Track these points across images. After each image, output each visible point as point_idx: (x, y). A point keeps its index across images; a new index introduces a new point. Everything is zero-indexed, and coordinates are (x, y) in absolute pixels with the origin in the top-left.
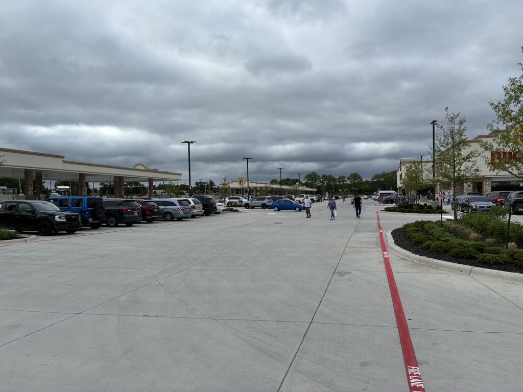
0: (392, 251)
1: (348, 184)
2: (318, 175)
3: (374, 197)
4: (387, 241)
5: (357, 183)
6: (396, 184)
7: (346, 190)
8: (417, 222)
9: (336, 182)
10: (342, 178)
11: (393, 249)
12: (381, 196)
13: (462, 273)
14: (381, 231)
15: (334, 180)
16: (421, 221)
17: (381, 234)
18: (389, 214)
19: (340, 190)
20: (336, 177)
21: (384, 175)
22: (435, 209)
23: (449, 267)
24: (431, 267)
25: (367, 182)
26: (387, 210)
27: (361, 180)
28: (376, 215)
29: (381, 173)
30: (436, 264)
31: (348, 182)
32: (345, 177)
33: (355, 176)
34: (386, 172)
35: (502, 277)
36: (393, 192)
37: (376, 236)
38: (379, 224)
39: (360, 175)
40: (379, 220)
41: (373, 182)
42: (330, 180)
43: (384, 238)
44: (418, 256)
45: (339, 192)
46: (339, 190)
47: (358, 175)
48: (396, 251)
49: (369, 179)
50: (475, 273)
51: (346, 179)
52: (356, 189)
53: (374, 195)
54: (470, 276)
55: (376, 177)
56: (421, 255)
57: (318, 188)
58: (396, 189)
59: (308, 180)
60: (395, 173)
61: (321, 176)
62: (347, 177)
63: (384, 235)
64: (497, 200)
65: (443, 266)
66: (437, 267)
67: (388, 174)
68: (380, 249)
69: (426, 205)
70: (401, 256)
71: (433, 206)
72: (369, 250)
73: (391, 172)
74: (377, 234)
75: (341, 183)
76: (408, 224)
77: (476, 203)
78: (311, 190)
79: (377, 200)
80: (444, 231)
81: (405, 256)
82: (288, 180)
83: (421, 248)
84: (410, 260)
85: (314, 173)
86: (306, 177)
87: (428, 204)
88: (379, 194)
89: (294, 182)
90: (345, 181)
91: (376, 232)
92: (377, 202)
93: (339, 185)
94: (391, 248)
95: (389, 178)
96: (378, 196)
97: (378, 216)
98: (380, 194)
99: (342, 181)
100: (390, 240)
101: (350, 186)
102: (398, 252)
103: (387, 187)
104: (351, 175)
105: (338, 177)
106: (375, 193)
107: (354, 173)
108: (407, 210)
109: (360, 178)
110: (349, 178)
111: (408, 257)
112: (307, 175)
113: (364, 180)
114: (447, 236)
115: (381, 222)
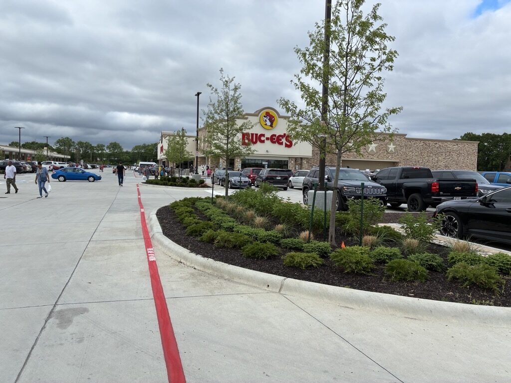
0: (160, 247)
1: (107, 154)
2: (73, 141)
3: (134, 167)
4: (152, 229)
5: (116, 152)
6: (157, 156)
7: (104, 159)
8: (185, 199)
9: (94, 150)
10: (101, 147)
11: (162, 244)
12: (141, 167)
13: (270, 289)
14: (142, 210)
15: (92, 148)
16: (190, 198)
17: (143, 214)
18: (150, 187)
19: (98, 159)
20: (94, 145)
21: (144, 147)
22: (198, 183)
23: (248, 279)
24: (222, 277)
25: (127, 152)
26: (149, 182)
27: (121, 149)
28: (136, 188)
29: (142, 144)
30: (229, 273)
31: (108, 151)
32: (104, 146)
33: (114, 146)
34: (147, 144)
35: (330, 297)
36: (154, 163)
37: (136, 218)
38: (139, 199)
39: (121, 145)
40: (139, 194)
41: (133, 153)
42: (86, 147)
43: (147, 221)
44: (199, 258)
45: (97, 161)
46: (96, 159)
47: (119, 145)
48: (166, 247)
49: (130, 150)
50: (290, 289)
51: (106, 148)
52: (116, 159)
53: (134, 166)
54: (282, 294)
55: (136, 148)
56: (204, 256)
57: (72, 155)
58: (157, 161)
59: (61, 146)
60: (156, 145)
61: (76, 142)
62: (106, 146)
63: (146, 217)
64: (250, 176)
65: (240, 277)
66: (231, 278)
67: (148, 146)
68: (142, 243)
69: (188, 178)
70: (174, 257)
71: (196, 180)
72: (126, 245)
73: (152, 144)
74: (138, 215)
75: (100, 152)
76: (176, 202)
77: (235, 178)
78: (63, 156)
79: (137, 171)
80: (222, 213)
81: (180, 257)
82: (33, 143)
83: (200, 241)
84: (188, 264)
85: (68, 138)
86: (58, 142)
87: (191, 177)
88: (139, 165)
89: (42, 146)
90: (104, 150)
91: (136, 211)
92: (137, 173)
93: (96, 154)
94: (158, 241)
95: (149, 150)
96: (138, 167)
97: (138, 189)
98: (141, 165)
99: (101, 150)
100: (156, 228)
101: (109, 156)
102: (169, 249)
103: (148, 158)
104: (111, 144)
105: (96, 145)
106: (135, 164)
107: (113, 142)
108: (170, 183)
109: (120, 147)
110: (108, 147)
111: (186, 258)
112: (59, 140)
113: (125, 150)
114: (228, 221)
115: (142, 197)
